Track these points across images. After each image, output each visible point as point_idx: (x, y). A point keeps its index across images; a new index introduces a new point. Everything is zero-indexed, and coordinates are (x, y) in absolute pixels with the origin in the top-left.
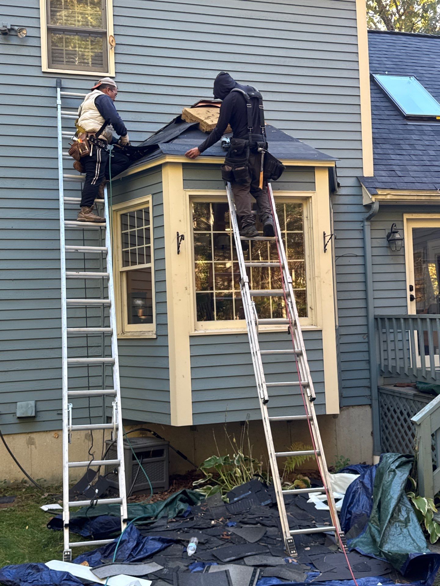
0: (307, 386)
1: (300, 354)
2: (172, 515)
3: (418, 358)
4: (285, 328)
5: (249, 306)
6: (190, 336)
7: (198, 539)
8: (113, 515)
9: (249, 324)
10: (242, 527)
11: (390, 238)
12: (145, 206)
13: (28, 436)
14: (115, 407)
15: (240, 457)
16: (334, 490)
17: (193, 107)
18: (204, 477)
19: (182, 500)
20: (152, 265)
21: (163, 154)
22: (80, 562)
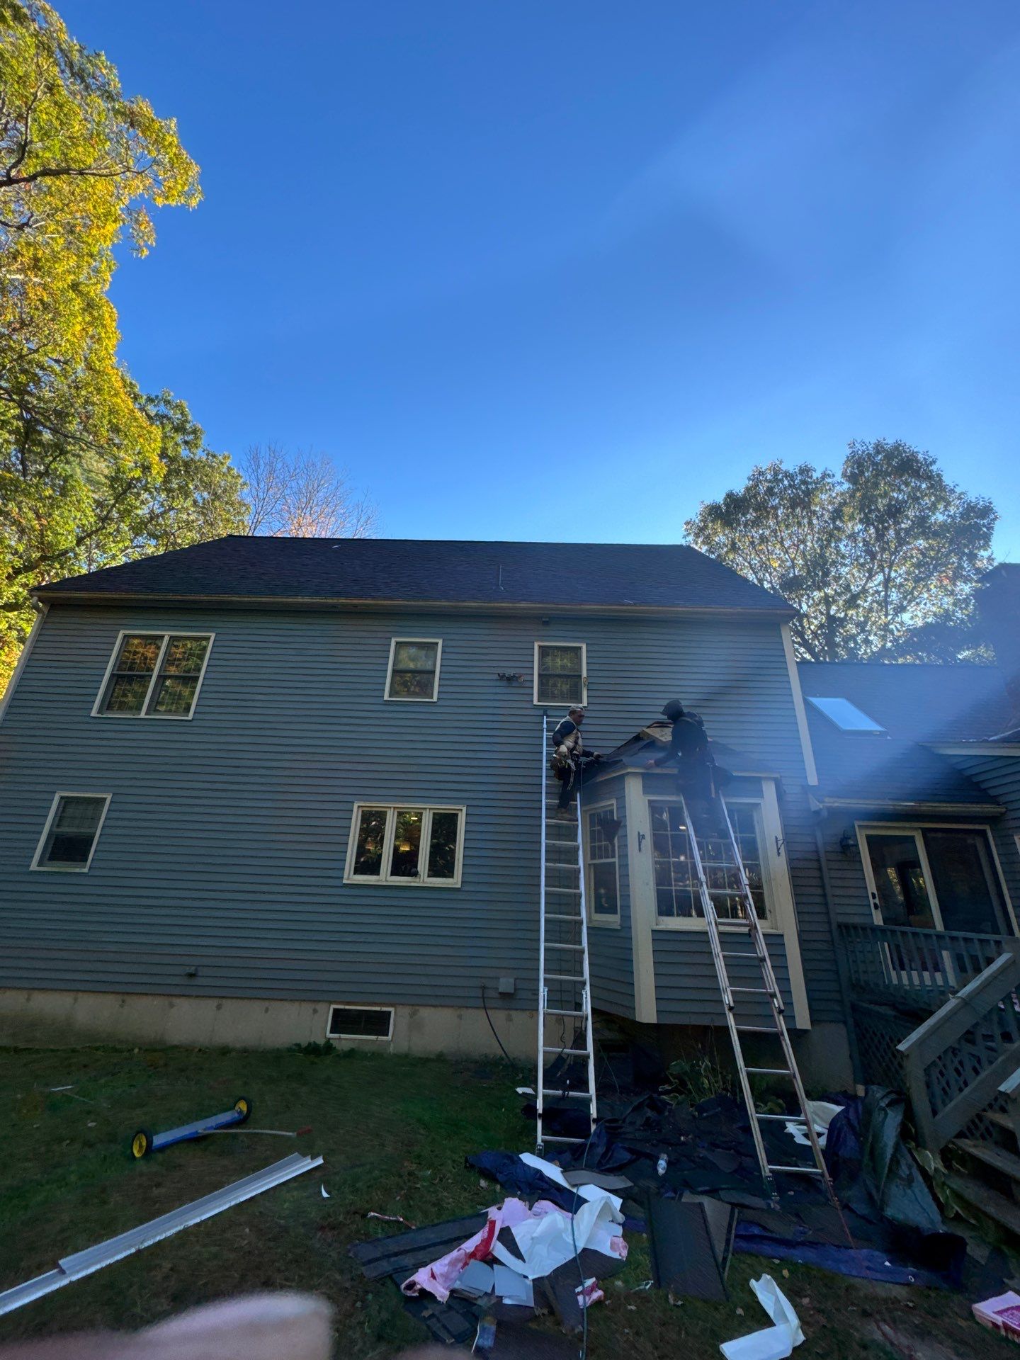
0: (773, 995)
1: (763, 960)
2: (639, 1122)
3: (893, 974)
4: (746, 930)
5: (708, 905)
6: (653, 931)
7: (668, 1156)
8: (581, 1111)
9: (710, 923)
10: (714, 1151)
11: (844, 843)
12: (610, 808)
13: (506, 1012)
14: (584, 996)
15: (707, 1066)
16: (815, 1122)
17: (649, 727)
18: (670, 1083)
19: (648, 1106)
20: (616, 860)
21: (625, 766)
22: (550, 1160)
